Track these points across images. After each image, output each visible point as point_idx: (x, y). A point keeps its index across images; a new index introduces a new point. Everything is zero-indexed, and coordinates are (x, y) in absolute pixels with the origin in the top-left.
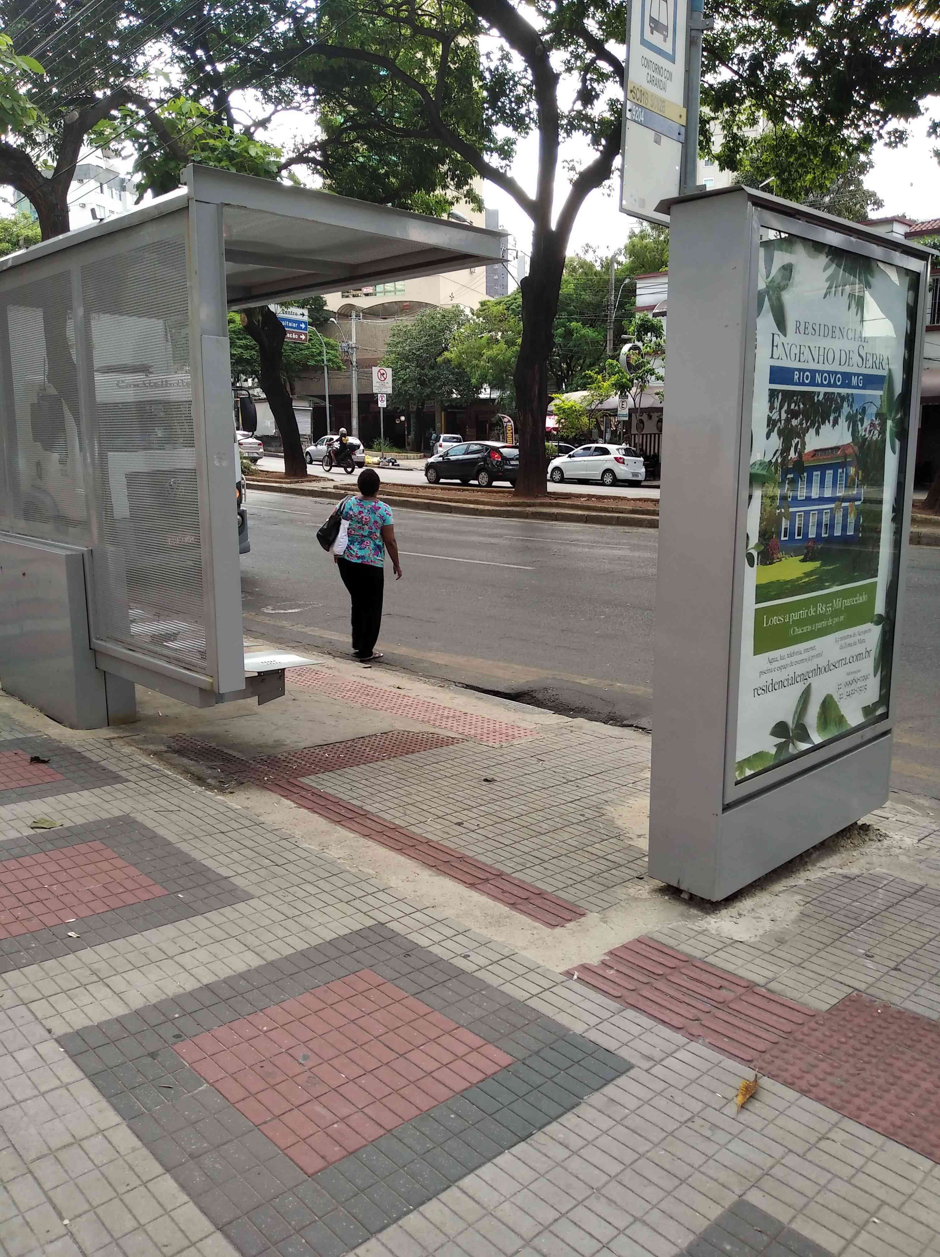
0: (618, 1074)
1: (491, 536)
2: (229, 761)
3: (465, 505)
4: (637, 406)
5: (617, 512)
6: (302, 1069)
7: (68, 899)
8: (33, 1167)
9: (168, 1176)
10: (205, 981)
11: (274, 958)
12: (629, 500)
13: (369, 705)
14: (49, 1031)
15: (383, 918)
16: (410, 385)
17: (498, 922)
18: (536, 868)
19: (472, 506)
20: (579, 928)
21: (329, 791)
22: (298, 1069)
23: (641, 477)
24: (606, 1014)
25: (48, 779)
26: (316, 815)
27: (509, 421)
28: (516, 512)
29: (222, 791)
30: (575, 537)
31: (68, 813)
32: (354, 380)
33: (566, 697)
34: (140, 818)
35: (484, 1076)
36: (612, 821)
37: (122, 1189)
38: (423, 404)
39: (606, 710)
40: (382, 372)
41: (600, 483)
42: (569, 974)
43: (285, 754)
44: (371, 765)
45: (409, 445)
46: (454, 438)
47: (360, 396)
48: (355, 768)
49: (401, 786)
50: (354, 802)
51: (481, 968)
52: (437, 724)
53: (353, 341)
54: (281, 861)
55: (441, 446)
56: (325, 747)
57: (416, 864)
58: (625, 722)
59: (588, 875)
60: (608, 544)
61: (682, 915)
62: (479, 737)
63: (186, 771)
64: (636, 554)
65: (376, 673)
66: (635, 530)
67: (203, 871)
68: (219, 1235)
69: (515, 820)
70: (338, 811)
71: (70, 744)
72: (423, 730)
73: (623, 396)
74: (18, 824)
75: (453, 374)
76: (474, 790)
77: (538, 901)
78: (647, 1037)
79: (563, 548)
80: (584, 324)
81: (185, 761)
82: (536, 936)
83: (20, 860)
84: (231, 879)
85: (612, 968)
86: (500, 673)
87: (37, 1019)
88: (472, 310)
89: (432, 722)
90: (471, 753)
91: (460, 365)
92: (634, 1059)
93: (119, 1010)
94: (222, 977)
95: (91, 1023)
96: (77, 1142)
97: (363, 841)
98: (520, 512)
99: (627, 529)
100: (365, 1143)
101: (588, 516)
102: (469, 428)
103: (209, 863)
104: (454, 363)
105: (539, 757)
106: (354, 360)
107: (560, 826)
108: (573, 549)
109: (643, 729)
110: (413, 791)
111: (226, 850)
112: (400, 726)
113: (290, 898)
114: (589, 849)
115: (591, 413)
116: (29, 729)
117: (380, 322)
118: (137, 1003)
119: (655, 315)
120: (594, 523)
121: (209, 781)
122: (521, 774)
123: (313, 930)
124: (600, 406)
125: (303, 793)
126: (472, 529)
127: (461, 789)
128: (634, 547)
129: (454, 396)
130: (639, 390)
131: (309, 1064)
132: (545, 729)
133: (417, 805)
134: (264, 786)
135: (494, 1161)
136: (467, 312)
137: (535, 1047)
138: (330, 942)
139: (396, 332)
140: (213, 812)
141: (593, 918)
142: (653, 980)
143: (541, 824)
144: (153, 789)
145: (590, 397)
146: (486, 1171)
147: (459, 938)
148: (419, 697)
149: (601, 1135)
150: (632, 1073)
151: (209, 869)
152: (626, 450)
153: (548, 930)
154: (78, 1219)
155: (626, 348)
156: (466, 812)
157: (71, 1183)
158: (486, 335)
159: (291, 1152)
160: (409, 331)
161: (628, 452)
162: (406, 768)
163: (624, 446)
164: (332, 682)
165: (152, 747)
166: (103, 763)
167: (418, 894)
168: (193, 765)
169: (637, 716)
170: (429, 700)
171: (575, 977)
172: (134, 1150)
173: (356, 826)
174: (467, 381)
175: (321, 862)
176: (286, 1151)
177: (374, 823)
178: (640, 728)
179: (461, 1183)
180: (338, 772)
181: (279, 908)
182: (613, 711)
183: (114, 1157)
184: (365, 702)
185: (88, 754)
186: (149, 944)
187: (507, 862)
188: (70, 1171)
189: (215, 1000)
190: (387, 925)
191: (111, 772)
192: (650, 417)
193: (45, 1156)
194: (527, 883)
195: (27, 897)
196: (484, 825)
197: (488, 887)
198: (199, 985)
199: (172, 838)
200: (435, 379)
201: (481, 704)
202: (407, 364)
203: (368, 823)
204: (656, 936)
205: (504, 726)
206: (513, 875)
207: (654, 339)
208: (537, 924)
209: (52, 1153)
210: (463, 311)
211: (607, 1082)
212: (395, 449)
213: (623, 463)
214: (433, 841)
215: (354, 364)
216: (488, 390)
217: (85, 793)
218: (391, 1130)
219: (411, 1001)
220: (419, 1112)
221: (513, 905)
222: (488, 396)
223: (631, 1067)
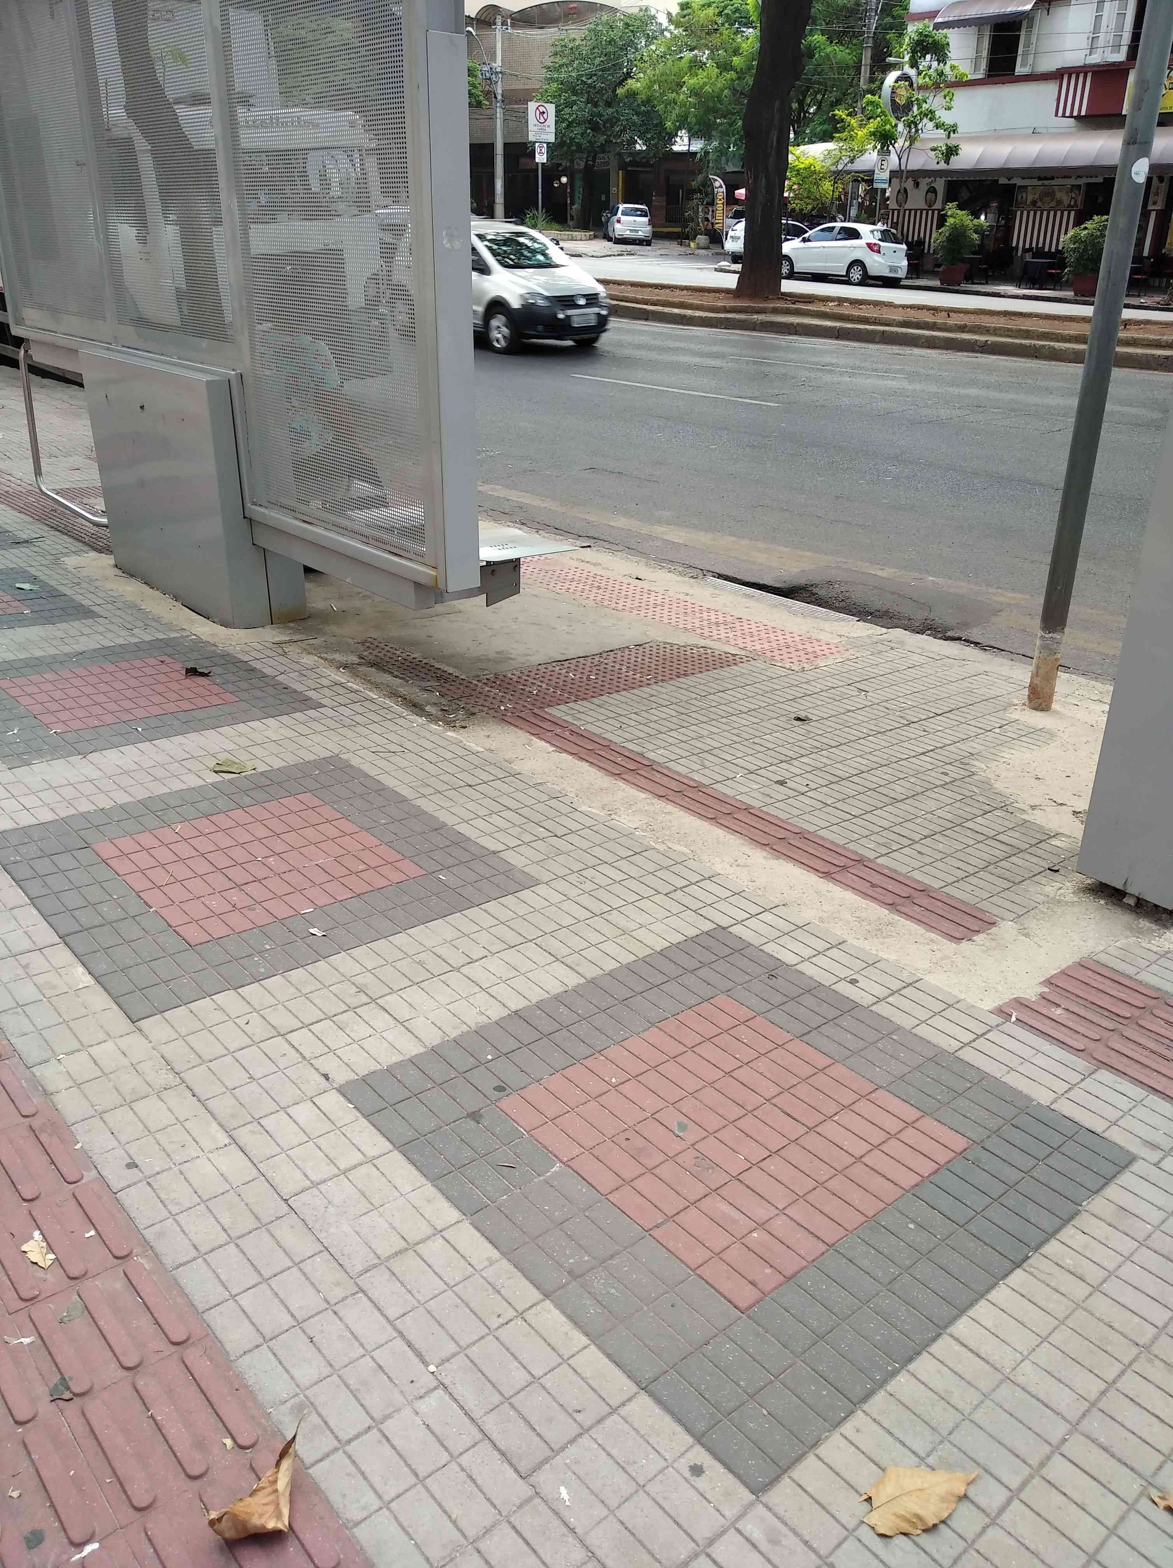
0: (1118, 1169)
1: (709, 355)
2: (446, 681)
3: (667, 310)
4: (903, 168)
5: (881, 324)
6: (683, 1145)
7: (294, 878)
8: (362, 1282)
9: (548, 1302)
10: (514, 1007)
11: (594, 975)
12: (897, 306)
13: (606, 603)
14: (326, 1077)
15: (724, 921)
16: (578, 130)
17: (879, 931)
18: (906, 851)
19: (676, 311)
20: (994, 944)
21: (589, 727)
22: (678, 1146)
23: (902, 274)
24: (1075, 1078)
25: (215, 700)
26: (585, 765)
27: (721, 187)
28: (739, 321)
29: (450, 725)
30: (828, 359)
31: (257, 751)
32: (499, 122)
33: (859, 595)
34: (355, 761)
35: (937, 1166)
36: (986, 785)
37: (494, 1323)
38: (594, 160)
39: (920, 615)
40: (542, 109)
41: (845, 280)
42: (1001, 1012)
43: (518, 673)
44: (635, 691)
45: (572, 218)
46: (637, 210)
47: (506, 145)
48: (615, 696)
49: (686, 724)
50: (630, 746)
51: (879, 1000)
52: (707, 634)
53: (498, 64)
54: (560, 831)
55: (619, 221)
56: (566, 664)
57: (742, 841)
58: (949, 634)
59: (982, 864)
60: (876, 370)
61: (1130, 928)
62: (769, 654)
63: (394, 694)
64: (918, 387)
65: (599, 555)
66: (908, 350)
67: (460, 841)
68: (644, 1399)
69: (855, 779)
70: (612, 758)
71: (231, 650)
72: (690, 642)
73: (884, 152)
74: (195, 765)
75: (637, 114)
76: (786, 732)
77: (925, 902)
78: (1140, 1112)
79: (812, 375)
80: (830, 40)
81: (387, 678)
82: (939, 955)
83: (213, 818)
84: (502, 855)
85: (1058, 1006)
86: (761, 558)
87: (304, 1058)
88: (669, 14)
89: (699, 631)
90: (764, 678)
91: (648, 101)
92: (1134, 1146)
93: (413, 1049)
94: (534, 1001)
95: (379, 1067)
96: (410, 1247)
97: (660, 804)
98: (744, 321)
99: (896, 349)
100: (805, 1264)
101: (841, 329)
102: (657, 195)
103: (464, 829)
104: (642, 97)
105: (858, 685)
106: (499, 91)
107: (920, 790)
108: (828, 378)
109: (976, 644)
110: (705, 733)
111: (482, 812)
112: (656, 634)
113: (588, 886)
114: (969, 824)
115: (837, 176)
116: (169, 627)
117: (535, 34)
118: (433, 1038)
119: (938, 26)
120: (849, 339)
121: (428, 708)
122: (842, 711)
123: (634, 934)
124: (850, 167)
125: (558, 731)
126: (682, 345)
127: (768, 731)
128: (912, 377)
129: (638, 147)
130: (907, 144)
131: (690, 1138)
132: (854, 643)
133: (714, 752)
134: (503, 719)
135: (989, 1297)
136: (663, 19)
137: (993, 1123)
138: (661, 953)
139: (559, 49)
140: (449, 756)
141: (1006, 929)
142: (1121, 1026)
143: (892, 786)
144: (358, 718)
145: (837, 153)
146: (981, 1310)
147: (834, 953)
148: (670, 593)
149: (1123, 1263)
150: (1137, 1167)
151: (469, 839)
152: (883, 232)
153: (949, 947)
154: (447, 1365)
155: (891, 77)
156: (784, 765)
157: (421, 1310)
158: (688, 55)
159: (705, 1272)
160: (578, 47)
161: (886, 236)
162: (685, 699)
163: (880, 226)
164: (547, 568)
165: (337, 657)
166: (281, 678)
167: (757, 884)
168: (401, 686)
169: (965, 625)
170: (682, 597)
171: (1013, 1019)
172: (491, 1262)
173: (643, 782)
174: (656, 125)
175: (613, 835)
176: (698, 1272)
177: (665, 778)
178: (972, 642)
179: (952, 1329)
180: (595, 700)
181: (578, 899)
182: (931, 617)
183: (467, 1274)
184: (599, 599)
185: (257, 665)
186: (423, 949)
187: (863, 841)
188: (414, 1292)
189: (536, 1035)
190: (730, 930)
191: (295, 691)
192: (917, 185)
193: (375, 1266)
194: (901, 874)
195: (238, 875)
196: (816, 786)
197: (848, 878)
198: (507, 1012)
199: (405, 791)
200: (613, 121)
201: (751, 603)
202: (574, 98)
203: (657, 777)
204: (1103, 958)
205: (797, 639)
206: (879, 861)
207: (935, 64)
208: (933, 936)
209: (382, 1262)
210: (654, 17)
211: (1108, 1181)
212: (557, 226)
213: (879, 252)
214: (753, 808)
215: (499, 97)
216: (686, 140)
217: (270, 721)
218: (833, 1245)
219: (796, 1046)
220: (865, 1219)
221: (891, 906)
222: (686, 148)
223: (1133, 1159)
